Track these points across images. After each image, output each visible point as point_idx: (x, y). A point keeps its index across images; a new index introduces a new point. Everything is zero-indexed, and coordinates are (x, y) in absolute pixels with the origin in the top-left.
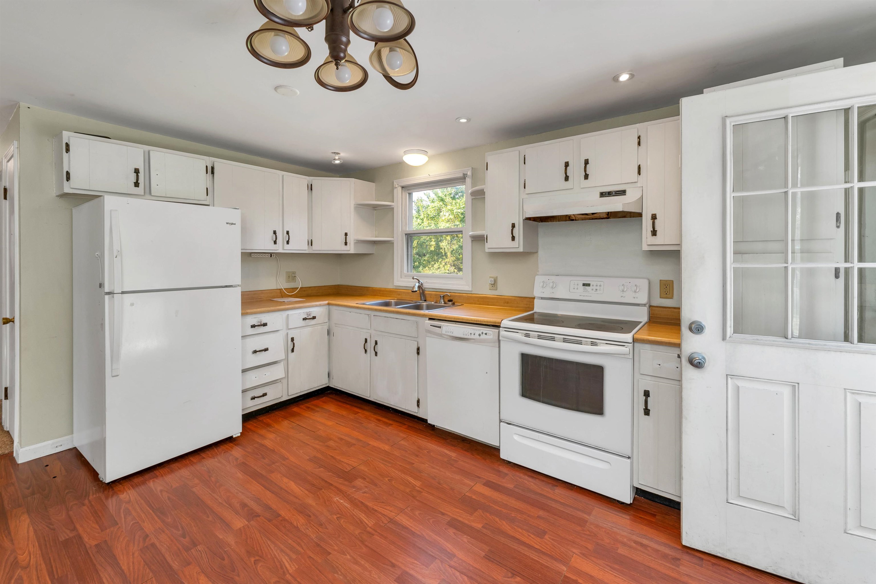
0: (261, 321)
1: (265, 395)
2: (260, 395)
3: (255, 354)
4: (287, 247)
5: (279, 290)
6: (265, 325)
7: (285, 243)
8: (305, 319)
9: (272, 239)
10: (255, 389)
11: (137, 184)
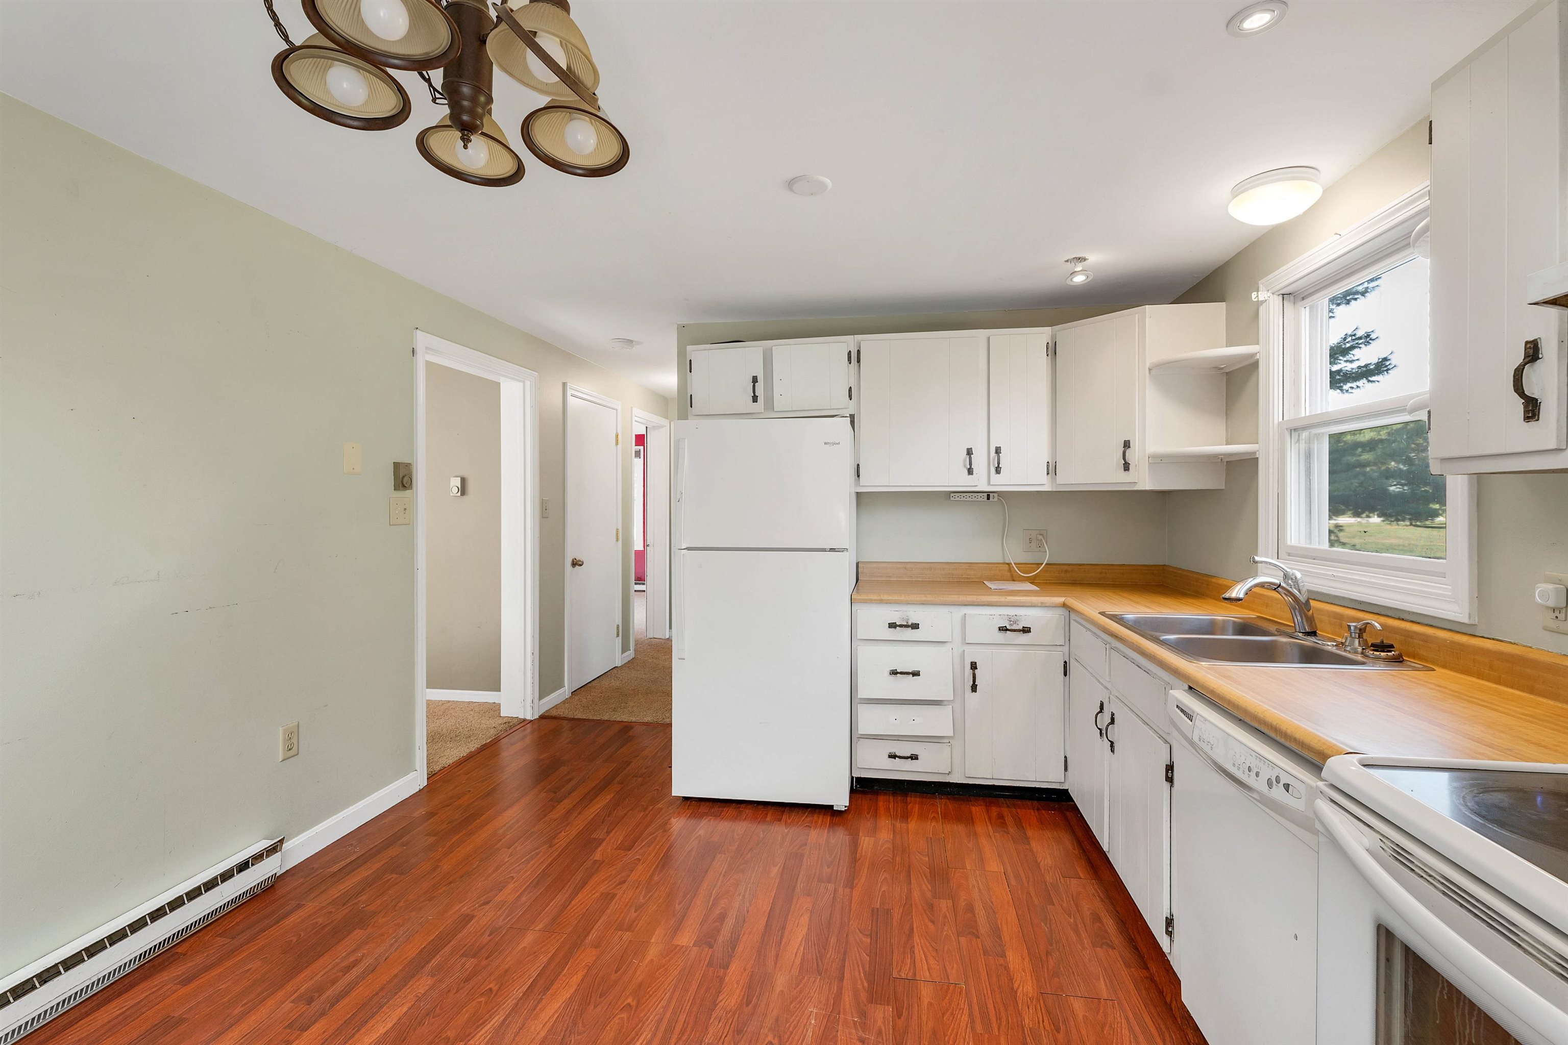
0: (908, 619)
1: (914, 757)
2: (904, 755)
3: (893, 677)
4: (995, 478)
5: (1007, 566)
6: (915, 626)
7: (993, 470)
8: (1003, 629)
9: (965, 466)
10: (898, 740)
11: (755, 399)
